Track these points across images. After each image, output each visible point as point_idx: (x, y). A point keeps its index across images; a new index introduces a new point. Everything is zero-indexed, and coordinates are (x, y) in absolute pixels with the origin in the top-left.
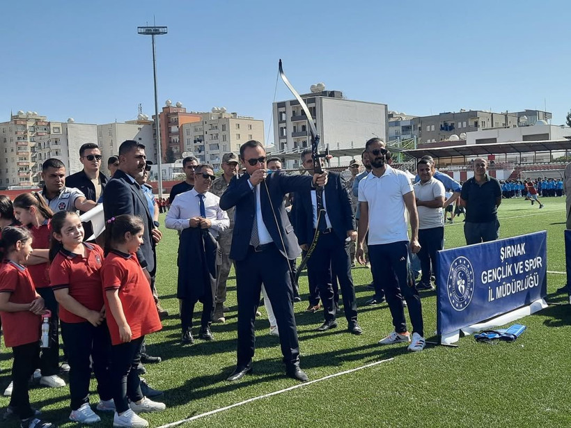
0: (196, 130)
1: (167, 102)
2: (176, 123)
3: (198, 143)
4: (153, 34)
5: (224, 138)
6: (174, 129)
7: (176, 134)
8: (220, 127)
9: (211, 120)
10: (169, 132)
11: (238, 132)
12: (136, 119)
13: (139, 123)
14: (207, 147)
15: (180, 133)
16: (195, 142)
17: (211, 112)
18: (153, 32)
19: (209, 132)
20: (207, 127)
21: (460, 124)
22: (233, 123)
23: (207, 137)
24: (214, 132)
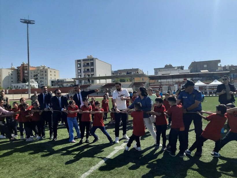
0: (34, 72)
1: (23, 62)
2: (27, 69)
3: (35, 77)
4: (28, 23)
5: (46, 75)
6: (26, 72)
7: (26, 73)
8: (44, 72)
9: (41, 69)
10: (24, 73)
11: (51, 73)
12: (10, 68)
13: (11, 69)
14: (39, 78)
15: (28, 73)
16: (34, 76)
17: (40, 66)
18: (28, 22)
19: (40, 73)
20: (39, 72)
21: (133, 72)
22: (49, 71)
23: (39, 75)
24: (42, 73)
